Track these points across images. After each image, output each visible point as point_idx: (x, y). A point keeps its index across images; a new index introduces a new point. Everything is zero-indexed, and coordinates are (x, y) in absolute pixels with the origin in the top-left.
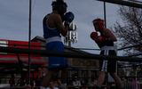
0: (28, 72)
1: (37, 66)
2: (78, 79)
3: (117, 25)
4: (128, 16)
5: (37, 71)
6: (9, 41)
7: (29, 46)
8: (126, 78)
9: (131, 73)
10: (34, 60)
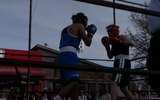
0: (27, 85)
1: (38, 78)
2: (84, 93)
3: (128, 33)
4: (141, 23)
5: (37, 84)
6: (6, 50)
7: (29, 56)
8: (138, 92)
9: (144, 86)
10: (34, 71)
